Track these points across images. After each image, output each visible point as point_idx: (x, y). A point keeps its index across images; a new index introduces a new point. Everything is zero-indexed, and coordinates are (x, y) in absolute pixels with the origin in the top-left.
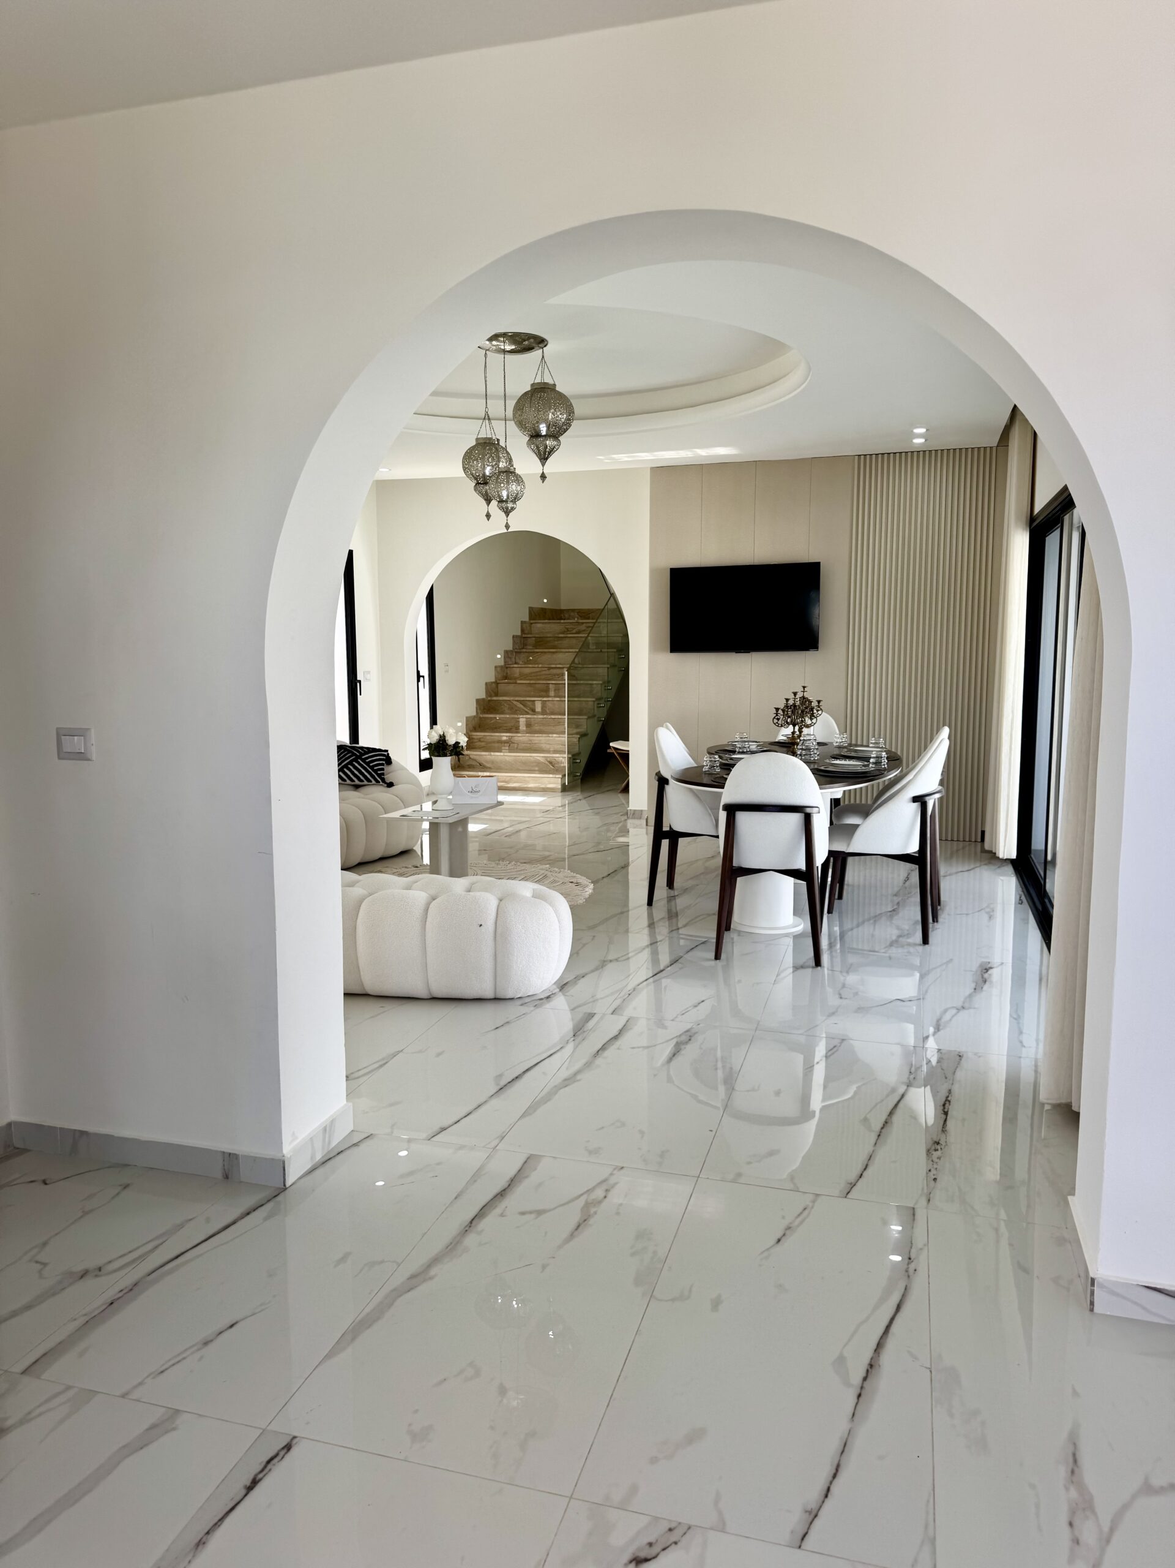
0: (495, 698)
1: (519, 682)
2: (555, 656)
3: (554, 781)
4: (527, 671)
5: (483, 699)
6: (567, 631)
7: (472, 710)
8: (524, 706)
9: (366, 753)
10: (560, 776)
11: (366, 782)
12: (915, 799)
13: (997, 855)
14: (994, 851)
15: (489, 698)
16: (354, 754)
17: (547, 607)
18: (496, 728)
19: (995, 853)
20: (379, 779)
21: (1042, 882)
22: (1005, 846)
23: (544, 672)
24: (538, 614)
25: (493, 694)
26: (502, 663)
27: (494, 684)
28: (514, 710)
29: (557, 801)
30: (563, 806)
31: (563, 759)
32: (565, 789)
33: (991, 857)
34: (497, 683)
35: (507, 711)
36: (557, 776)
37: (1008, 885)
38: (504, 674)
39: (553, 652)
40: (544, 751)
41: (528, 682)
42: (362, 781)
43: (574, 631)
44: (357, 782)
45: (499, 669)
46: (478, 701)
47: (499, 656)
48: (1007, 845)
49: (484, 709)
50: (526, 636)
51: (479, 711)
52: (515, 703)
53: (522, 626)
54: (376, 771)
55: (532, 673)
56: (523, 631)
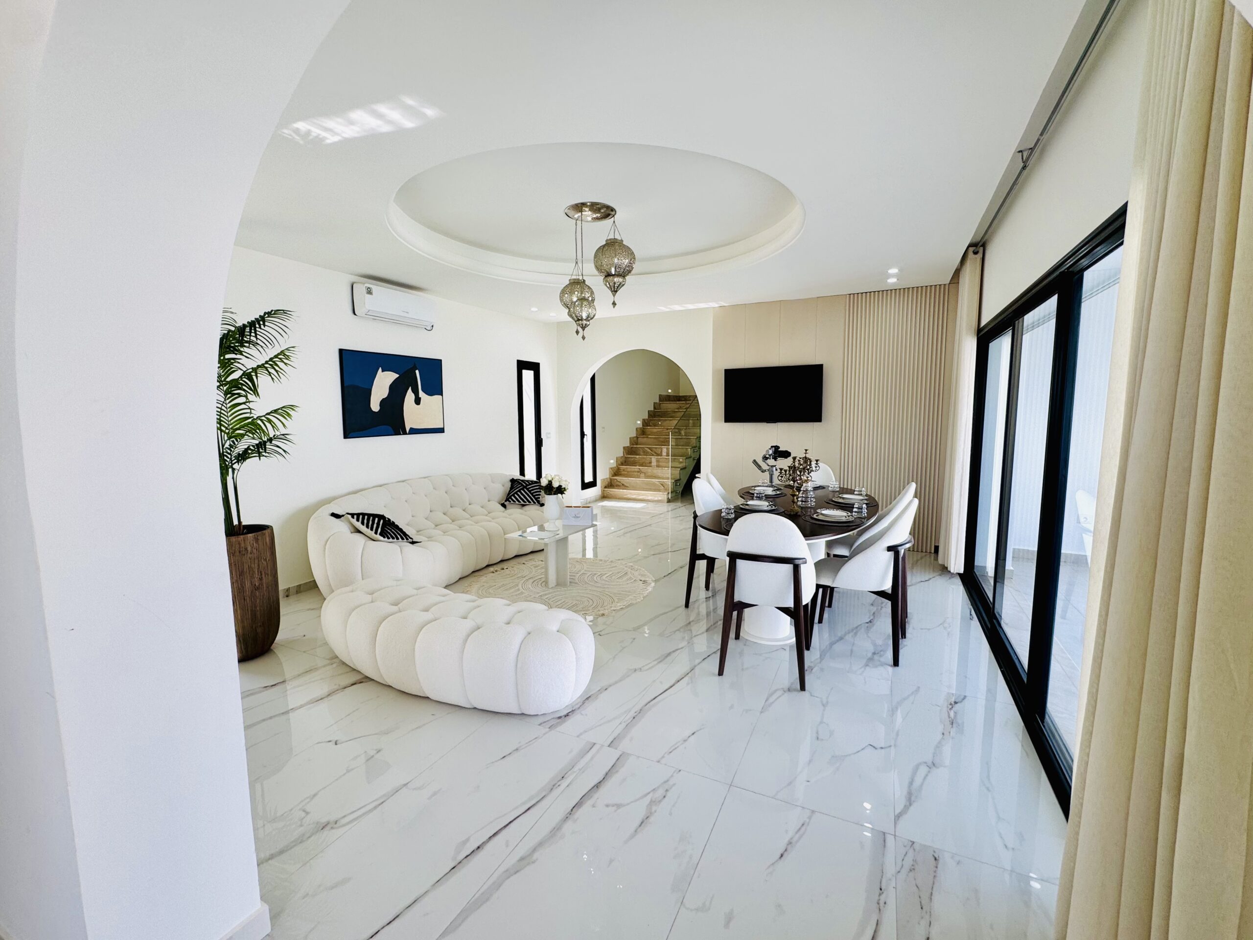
0: (635, 446)
1: (649, 437)
2: (671, 422)
3: (663, 496)
4: (655, 430)
5: (628, 447)
6: (680, 408)
7: (621, 453)
8: (651, 451)
9: (530, 484)
10: (666, 493)
11: (528, 503)
12: (890, 549)
13: (949, 569)
14: (946, 566)
15: (632, 446)
16: (522, 485)
17: (671, 394)
18: (634, 464)
19: (947, 568)
20: (535, 501)
21: (991, 606)
22: (955, 564)
23: (664, 431)
24: (665, 398)
25: (634, 443)
26: (641, 426)
27: (635, 438)
28: (646, 453)
29: (665, 507)
30: (668, 511)
31: (669, 483)
32: (669, 501)
33: (944, 570)
34: (637, 438)
35: (642, 454)
36: (665, 493)
37: (957, 593)
38: (642, 432)
39: (671, 420)
40: (660, 477)
41: (654, 437)
42: (525, 502)
43: (684, 408)
44: (522, 503)
45: (638, 430)
46: (624, 448)
47: (639, 422)
48: (957, 564)
49: (628, 452)
50: (656, 410)
51: (625, 453)
52: (646, 449)
53: (654, 405)
54: (534, 496)
55: (658, 432)
56: (655, 408)
